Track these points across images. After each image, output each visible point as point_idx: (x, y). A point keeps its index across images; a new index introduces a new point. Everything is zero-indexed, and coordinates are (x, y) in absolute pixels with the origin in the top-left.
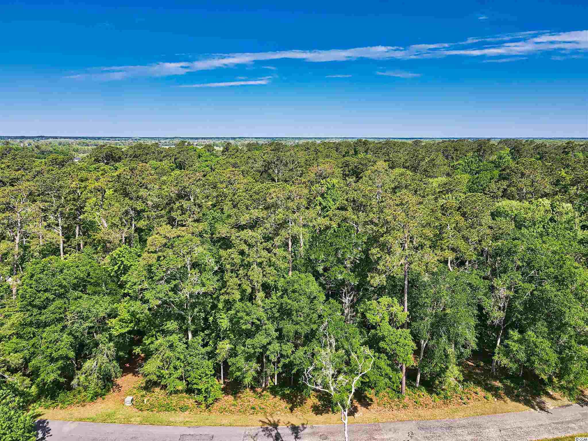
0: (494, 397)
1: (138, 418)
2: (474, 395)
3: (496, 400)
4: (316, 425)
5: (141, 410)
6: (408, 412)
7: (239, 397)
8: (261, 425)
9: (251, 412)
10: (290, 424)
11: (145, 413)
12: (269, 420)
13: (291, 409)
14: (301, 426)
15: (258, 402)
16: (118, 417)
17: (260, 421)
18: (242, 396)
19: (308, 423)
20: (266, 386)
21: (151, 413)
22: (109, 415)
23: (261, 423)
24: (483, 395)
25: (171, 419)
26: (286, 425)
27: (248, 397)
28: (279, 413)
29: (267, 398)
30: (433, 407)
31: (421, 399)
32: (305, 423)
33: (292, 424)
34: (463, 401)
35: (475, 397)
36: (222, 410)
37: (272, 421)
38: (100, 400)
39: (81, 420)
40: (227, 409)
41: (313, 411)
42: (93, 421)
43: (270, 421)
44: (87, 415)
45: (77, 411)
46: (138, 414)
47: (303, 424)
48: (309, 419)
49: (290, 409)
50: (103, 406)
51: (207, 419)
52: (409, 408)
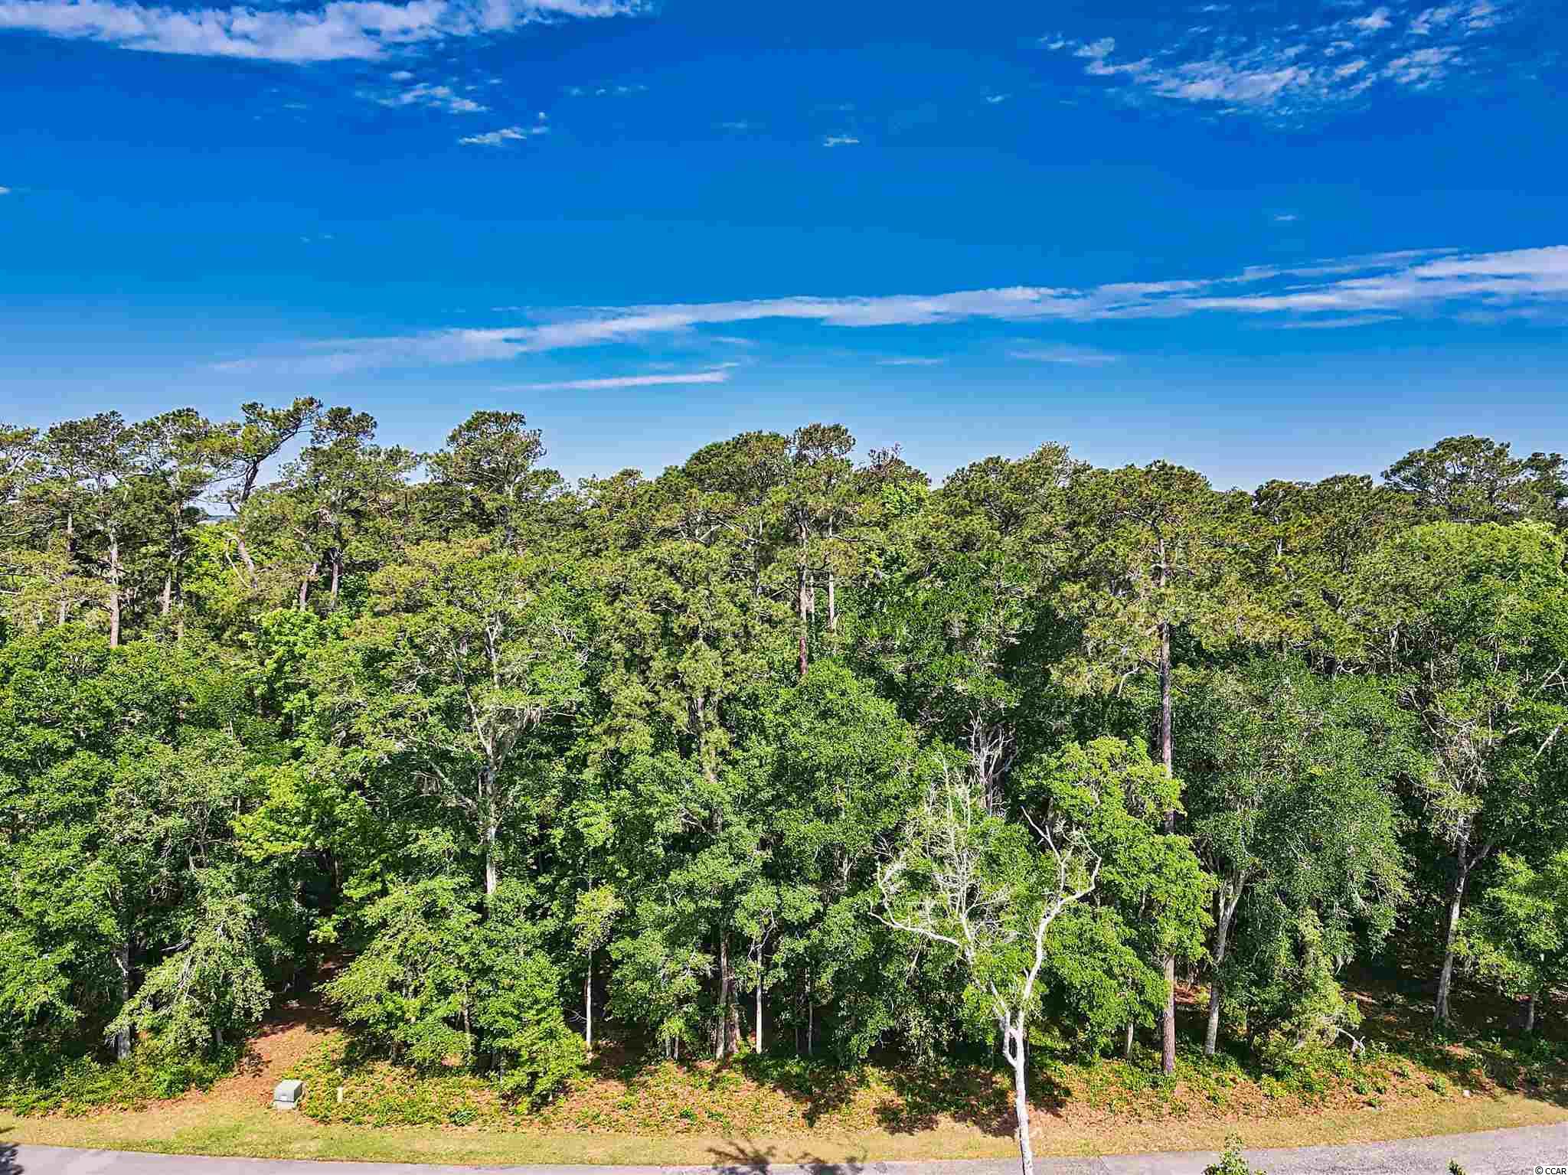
0: (1459, 1088)
1: (312, 1144)
2: (1394, 1080)
3: (1466, 1093)
4: (892, 1163)
5: (325, 1121)
6: (1191, 1126)
7: (644, 1085)
8: (713, 1160)
9: (680, 1126)
10: (809, 1159)
11: (337, 1129)
12: (739, 1149)
13: (811, 1118)
14: (844, 1165)
15: (702, 1099)
16: (248, 1139)
17: (710, 1150)
18: (651, 1082)
19: (869, 1155)
20: (728, 1054)
21: (355, 1129)
22: (217, 1137)
23: (713, 1157)
24: (1423, 1080)
25: (417, 1146)
26: (796, 1162)
27: (671, 1085)
28: (771, 1127)
29: (732, 1087)
30: (1270, 1113)
31: (1227, 1091)
32: (859, 1154)
33: (817, 1160)
34: (1365, 1098)
35: (1400, 1086)
36: (588, 1120)
37: (749, 1150)
38: (194, 1093)
39: (127, 1146)
40: (602, 1118)
41: (879, 1122)
42: (165, 1150)
43: (742, 1151)
44: (149, 1135)
45: (116, 1123)
46: (314, 1132)
47: (851, 1160)
48: (872, 1144)
49: (804, 1116)
50: (201, 1109)
51: (538, 1146)
52: (1191, 1115)
